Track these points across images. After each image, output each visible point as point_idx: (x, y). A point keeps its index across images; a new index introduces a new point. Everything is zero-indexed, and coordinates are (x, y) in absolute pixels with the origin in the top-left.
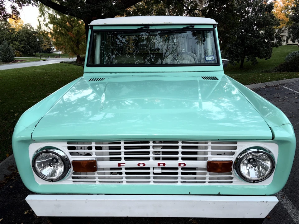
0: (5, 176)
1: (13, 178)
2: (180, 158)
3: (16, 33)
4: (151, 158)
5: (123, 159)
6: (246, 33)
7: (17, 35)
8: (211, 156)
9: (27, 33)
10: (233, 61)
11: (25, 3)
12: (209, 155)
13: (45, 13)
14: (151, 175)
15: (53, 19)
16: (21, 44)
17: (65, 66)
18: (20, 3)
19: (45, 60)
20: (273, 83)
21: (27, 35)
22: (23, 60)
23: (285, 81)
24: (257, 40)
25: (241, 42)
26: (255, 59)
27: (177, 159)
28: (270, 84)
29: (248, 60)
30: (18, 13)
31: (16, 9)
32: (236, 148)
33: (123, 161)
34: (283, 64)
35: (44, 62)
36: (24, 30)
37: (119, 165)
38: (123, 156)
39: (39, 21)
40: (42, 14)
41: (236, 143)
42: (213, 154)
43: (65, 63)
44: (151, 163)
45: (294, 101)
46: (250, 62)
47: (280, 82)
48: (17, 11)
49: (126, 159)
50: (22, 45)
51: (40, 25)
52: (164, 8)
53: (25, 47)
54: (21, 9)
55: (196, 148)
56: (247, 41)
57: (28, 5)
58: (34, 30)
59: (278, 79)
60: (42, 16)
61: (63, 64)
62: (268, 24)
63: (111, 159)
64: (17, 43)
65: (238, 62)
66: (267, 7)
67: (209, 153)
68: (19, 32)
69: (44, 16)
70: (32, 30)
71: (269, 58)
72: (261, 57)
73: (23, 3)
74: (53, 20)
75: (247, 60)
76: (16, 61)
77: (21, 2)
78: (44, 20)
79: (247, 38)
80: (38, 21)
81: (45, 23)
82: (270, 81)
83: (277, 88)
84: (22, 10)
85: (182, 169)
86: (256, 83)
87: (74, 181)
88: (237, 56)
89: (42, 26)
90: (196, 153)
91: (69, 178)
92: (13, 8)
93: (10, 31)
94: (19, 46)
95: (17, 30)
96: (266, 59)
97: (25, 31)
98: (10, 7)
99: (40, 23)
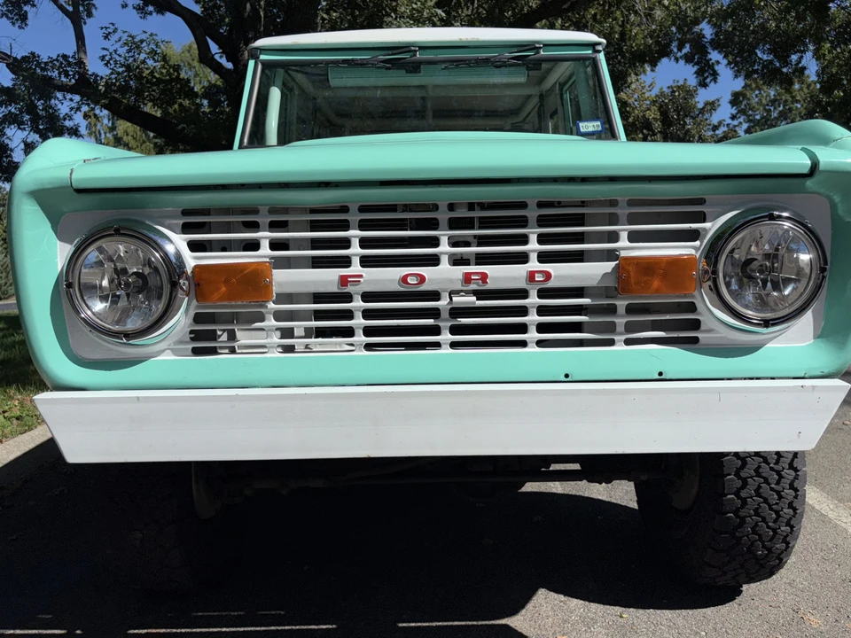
2: (534, 257)
4: (443, 260)
5: (356, 261)
8: (628, 244)
12: (624, 242)
14: (445, 321)
27: (522, 258)
32: (701, 217)
33: (356, 268)
38: (355, 251)
41: (701, 202)
42: (634, 237)
44: (443, 275)
49: (366, 262)
63: (318, 263)
67: (623, 236)
85: (543, 294)
87: (195, 351)
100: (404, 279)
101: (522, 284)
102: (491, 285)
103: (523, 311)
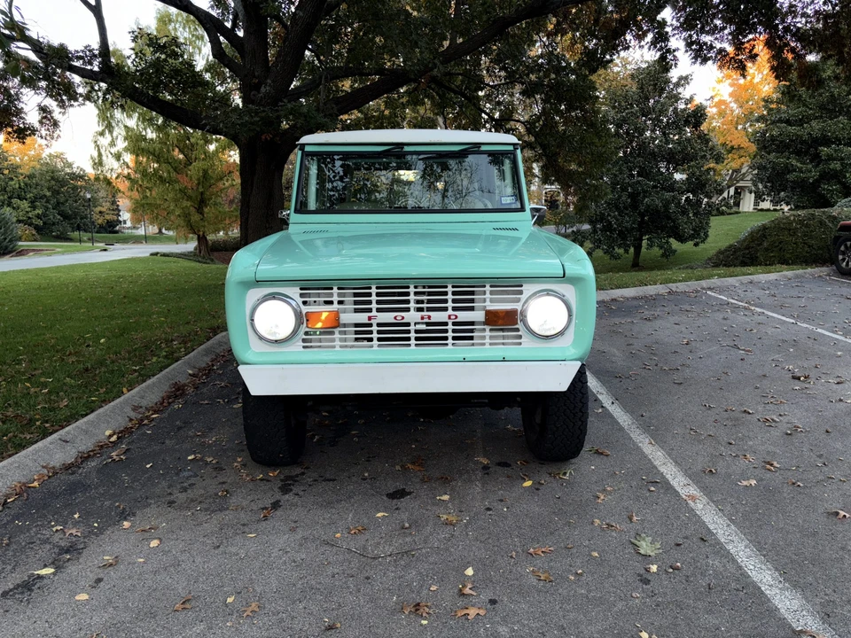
0: (131, 420)
1: (146, 422)
2: (450, 309)
3: (21, 177)
4: (412, 309)
5: (374, 310)
6: (640, 178)
7: (26, 184)
8: (489, 304)
9: (53, 178)
10: (614, 249)
11: (76, 100)
12: (488, 303)
13: (114, 124)
14: (413, 335)
15: (137, 140)
16: (34, 208)
17: (164, 262)
18: (62, 100)
19: (105, 250)
20: (687, 285)
21: (53, 183)
22: (42, 250)
23: (715, 281)
24: (668, 195)
25: (629, 200)
26: (667, 242)
27: (445, 309)
28: (681, 287)
29: (650, 246)
30: (55, 124)
31: (50, 112)
32: (521, 293)
33: (374, 313)
34: (726, 250)
35: (104, 253)
36: (44, 168)
37: (370, 318)
38: (374, 306)
39: (98, 146)
40: (106, 127)
41: (521, 286)
42: (492, 301)
43: (164, 255)
44: (412, 316)
45: (721, 316)
46: (656, 251)
47: (704, 283)
48: (52, 118)
49: (379, 310)
50: (39, 211)
51: (100, 155)
52: (432, 116)
53: (45, 215)
54: (64, 113)
55: (472, 293)
56: (645, 197)
57: (84, 104)
58: (75, 170)
59: (699, 278)
60: (107, 131)
61: (158, 257)
62: (694, 158)
63: (356, 311)
64: (25, 205)
65: (627, 251)
66: (688, 116)
67: (488, 300)
68: (31, 177)
69: (111, 132)
70: (68, 170)
71: (703, 242)
72: (682, 239)
73: (69, 100)
74: (136, 143)
75: (648, 245)
76: (21, 253)
77: (64, 98)
78: (113, 144)
79: (645, 192)
80: (93, 145)
81: (114, 150)
82: (680, 281)
83: (693, 295)
84: (67, 114)
85: (454, 324)
86: (646, 285)
87: (304, 347)
88: (623, 235)
89: (104, 158)
90: (472, 301)
91: (298, 341)
92: (43, 109)
93: (6, 172)
94: (27, 212)
95: (25, 170)
96: (696, 245)
97: (47, 172)
98: (37, 108)
99: (99, 150)
100: (395, 318)
101: (446, 320)
102: (432, 320)
103: (446, 331)
